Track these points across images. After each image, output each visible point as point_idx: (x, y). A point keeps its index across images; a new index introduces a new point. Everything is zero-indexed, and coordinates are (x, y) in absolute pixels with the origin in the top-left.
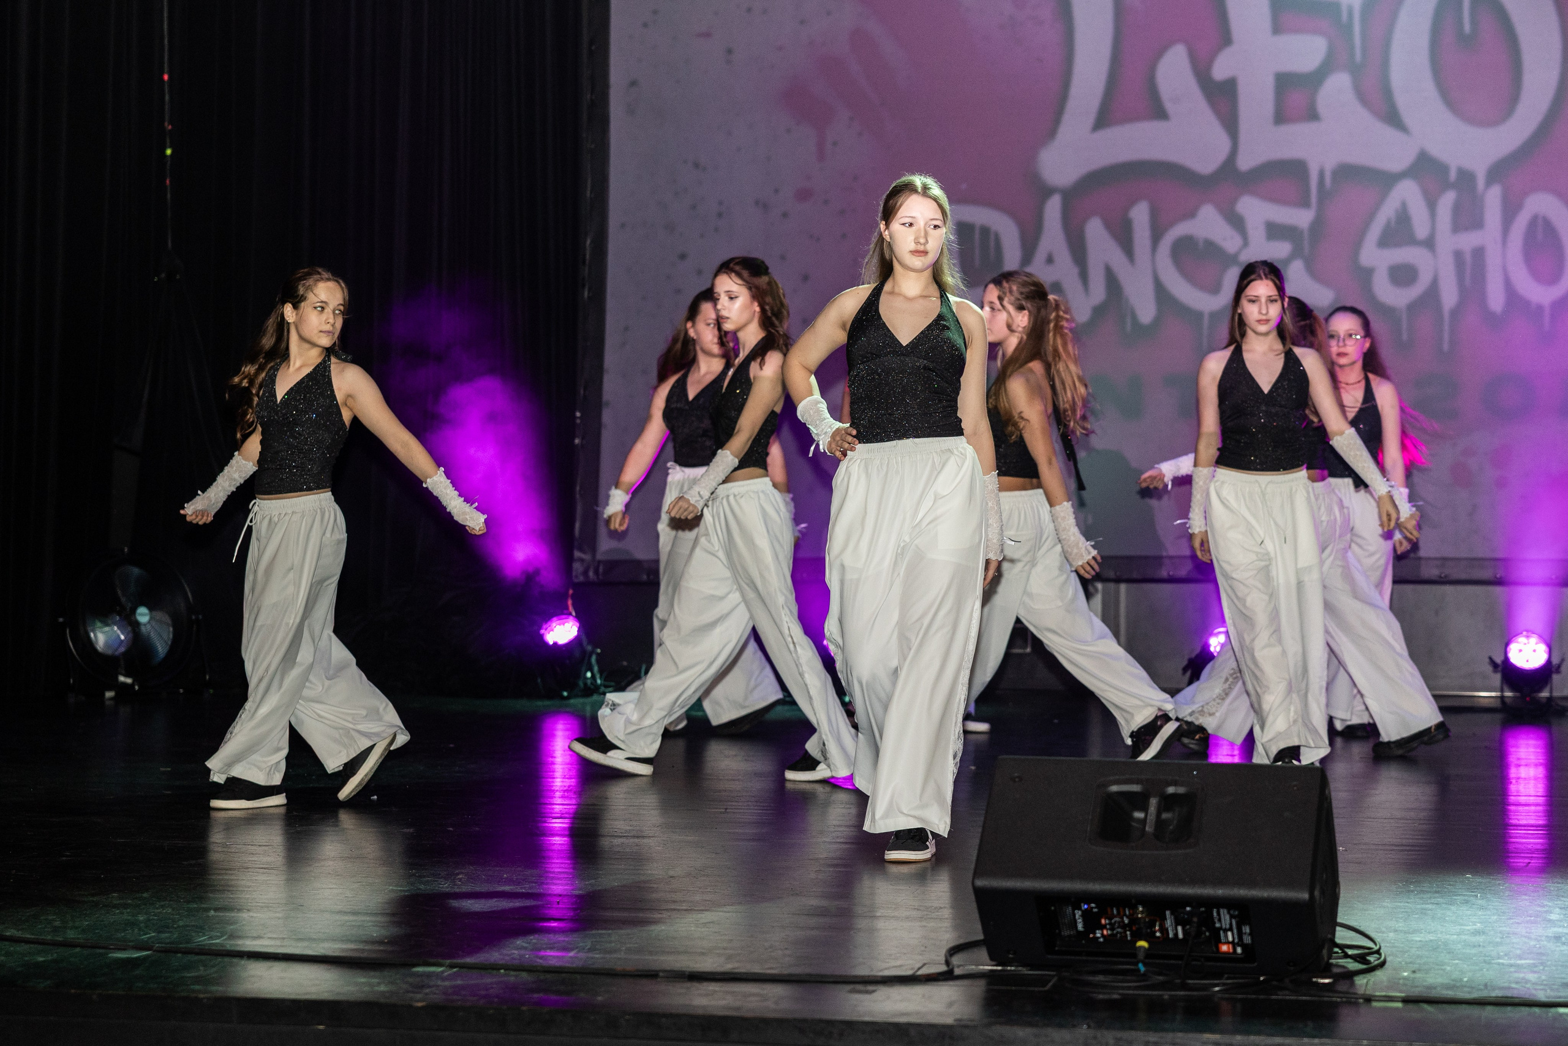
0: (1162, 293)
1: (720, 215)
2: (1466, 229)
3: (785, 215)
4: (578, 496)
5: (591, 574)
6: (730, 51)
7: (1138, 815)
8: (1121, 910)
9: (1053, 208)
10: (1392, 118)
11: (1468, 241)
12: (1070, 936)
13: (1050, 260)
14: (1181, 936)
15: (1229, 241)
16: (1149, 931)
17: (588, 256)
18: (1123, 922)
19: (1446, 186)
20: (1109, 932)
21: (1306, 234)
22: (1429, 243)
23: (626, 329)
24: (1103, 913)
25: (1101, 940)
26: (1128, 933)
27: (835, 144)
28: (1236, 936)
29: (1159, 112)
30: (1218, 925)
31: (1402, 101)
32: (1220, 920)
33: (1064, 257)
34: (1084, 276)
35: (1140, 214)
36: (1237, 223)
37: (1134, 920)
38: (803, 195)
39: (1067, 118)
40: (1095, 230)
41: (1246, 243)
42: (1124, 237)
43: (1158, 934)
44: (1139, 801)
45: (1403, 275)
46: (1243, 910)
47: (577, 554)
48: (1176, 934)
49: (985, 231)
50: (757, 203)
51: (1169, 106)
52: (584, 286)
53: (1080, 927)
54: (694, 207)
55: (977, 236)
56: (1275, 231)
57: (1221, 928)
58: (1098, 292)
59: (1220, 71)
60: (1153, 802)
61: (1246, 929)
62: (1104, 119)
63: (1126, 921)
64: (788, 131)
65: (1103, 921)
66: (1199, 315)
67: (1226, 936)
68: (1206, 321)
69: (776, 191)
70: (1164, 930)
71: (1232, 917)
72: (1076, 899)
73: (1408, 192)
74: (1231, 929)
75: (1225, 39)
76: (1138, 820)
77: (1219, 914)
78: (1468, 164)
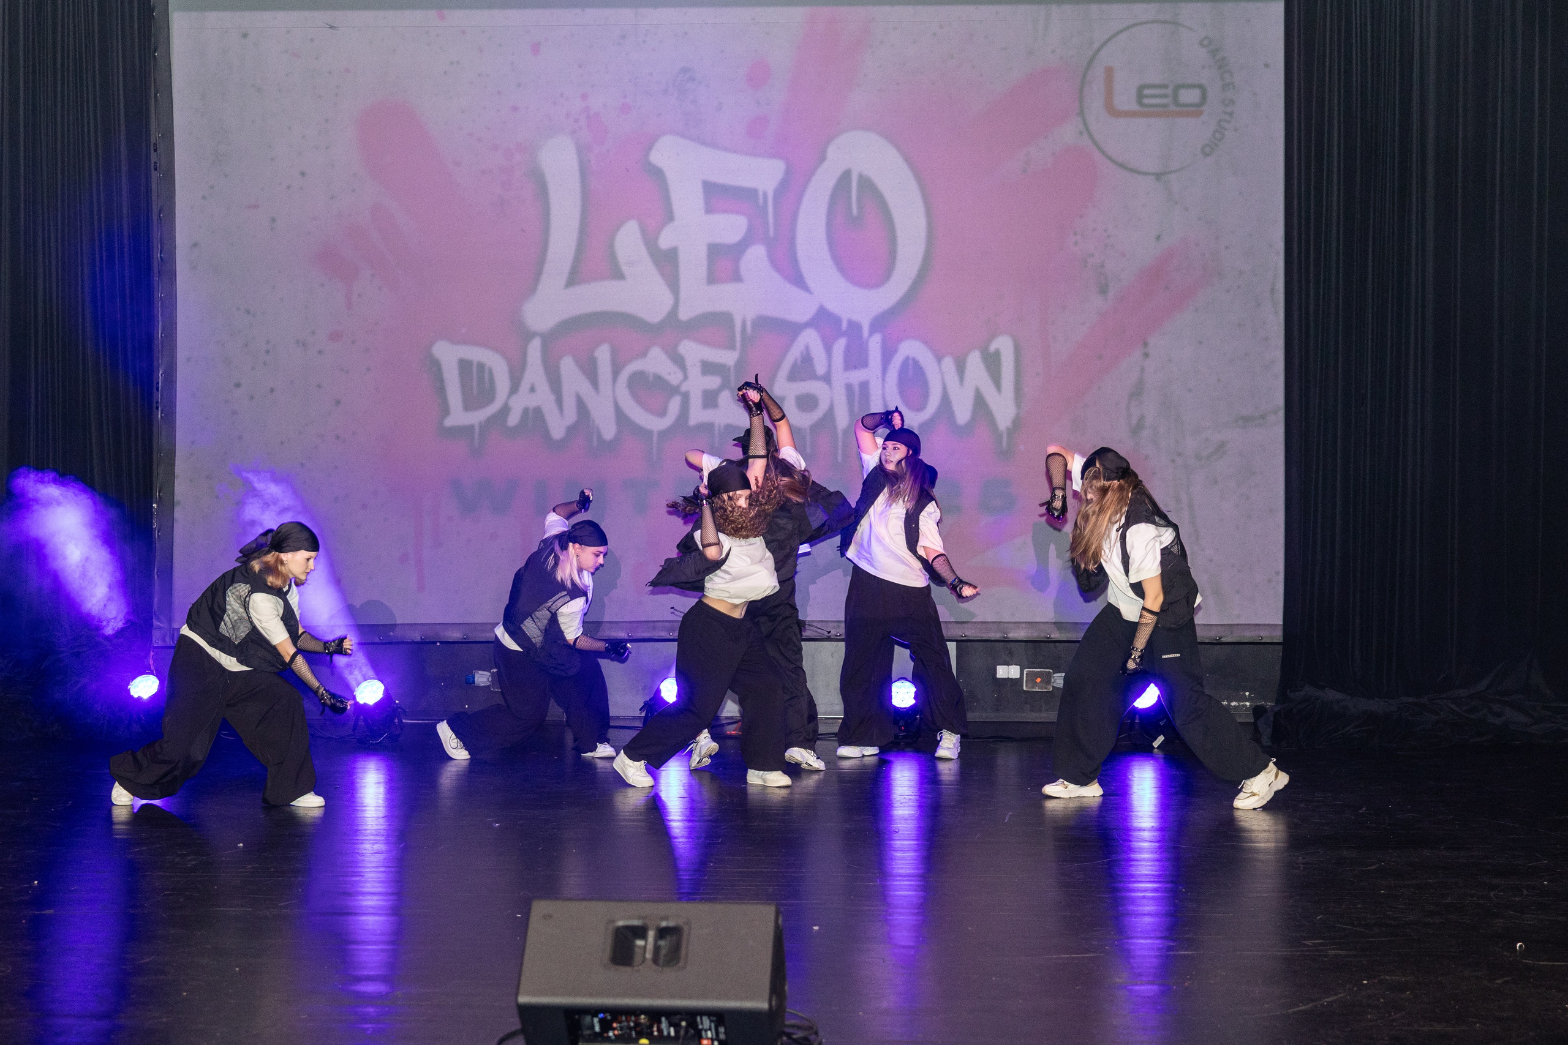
0: (620, 414)
1: (267, 352)
2: (855, 368)
3: (320, 352)
4: (156, 576)
5: (168, 639)
6: (273, 220)
7: (640, 943)
8: (629, 1019)
9: (534, 350)
10: (797, 280)
11: (856, 377)
12: (589, 1035)
13: (532, 390)
14: (672, 1033)
15: (674, 376)
16: (649, 1031)
17: (160, 384)
18: (629, 1025)
19: (841, 334)
20: (620, 1032)
21: (732, 369)
22: (827, 378)
23: (193, 443)
24: (614, 1019)
25: (613, 1037)
26: (633, 1033)
27: (360, 295)
28: (714, 1034)
29: (619, 275)
30: (700, 1027)
31: (805, 267)
32: (702, 1023)
33: (544, 388)
34: (559, 402)
35: (603, 354)
36: (679, 361)
37: (637, 1024)
38: (335, 336)
39: (544, 277)
40: (568, 366)
41: (686, 377)
42: (591, 372)
43: (656, 1033)
44: (640, 932)
45: (807, 403)
46: (719, 1017)
47: (156, 623)
48: (669, 1033)
49: (481, 366)
50: (298, 342)
51: (625, 269)
52: (157, 408)
53: (597, 1029)
54: (246, 345)
55: (475, 370)
56: (708, 368)
57: (701, 1030)
58: (571, 415)
59: (665, 240)
60: (651, 934)
61: (722, 1030)
62: (574, 278)
63: (632, 1024)
64: (322, 285)
65: (615, 1025)
66: (649, 433)
67: (706, 1035)
68: (655, 438)
69: (313, 333)
70: (660, 1030)
71: (711, 1021)
72: (593, 1011)
73: (810, 339)
74: (710, 1029)
75: (670, 217)
76: (640, 947)
77: (701, 1019)
78: (856, 317)
